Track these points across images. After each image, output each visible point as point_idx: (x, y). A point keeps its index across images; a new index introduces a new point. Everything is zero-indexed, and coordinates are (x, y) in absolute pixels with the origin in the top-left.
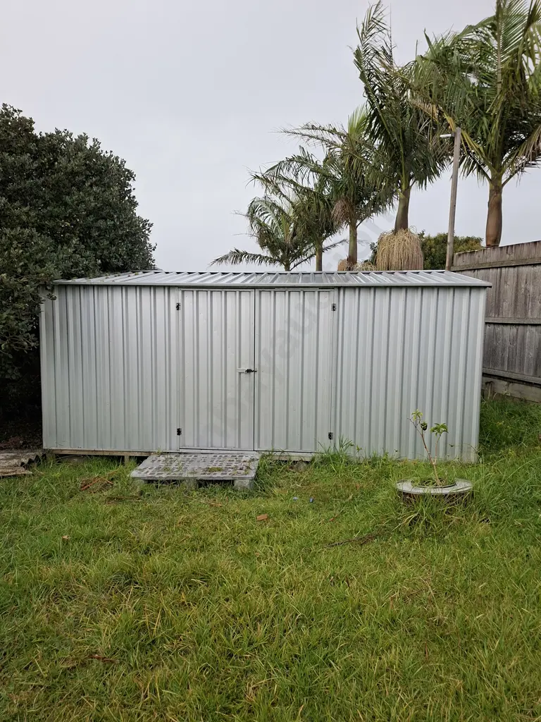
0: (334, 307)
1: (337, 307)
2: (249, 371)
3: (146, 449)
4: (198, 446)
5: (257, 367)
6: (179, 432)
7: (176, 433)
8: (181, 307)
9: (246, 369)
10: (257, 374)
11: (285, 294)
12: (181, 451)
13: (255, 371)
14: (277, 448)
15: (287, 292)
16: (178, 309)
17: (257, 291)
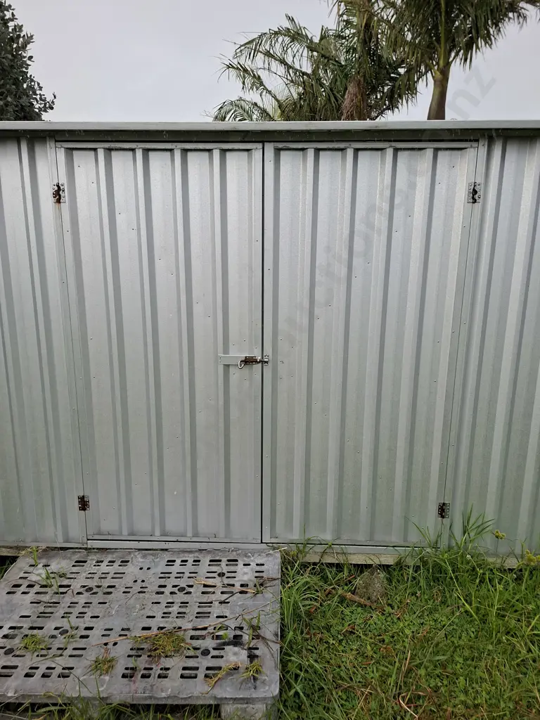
0: (475, 192)
1: (480, 193)
2: (248, 361)
3: (11, 540)
4: (132, 534)
5: (268, 350)
6: (84, 504)
7: (77, 505)
8: (65, 195)
9: (243, 355)
10: (268, 370)
11: (344, 158)
12: (90, 544)
13: (262, 362)
14: (314, 534)
15: (350, 153)
16: (59, 201)
17: (270, 148)
